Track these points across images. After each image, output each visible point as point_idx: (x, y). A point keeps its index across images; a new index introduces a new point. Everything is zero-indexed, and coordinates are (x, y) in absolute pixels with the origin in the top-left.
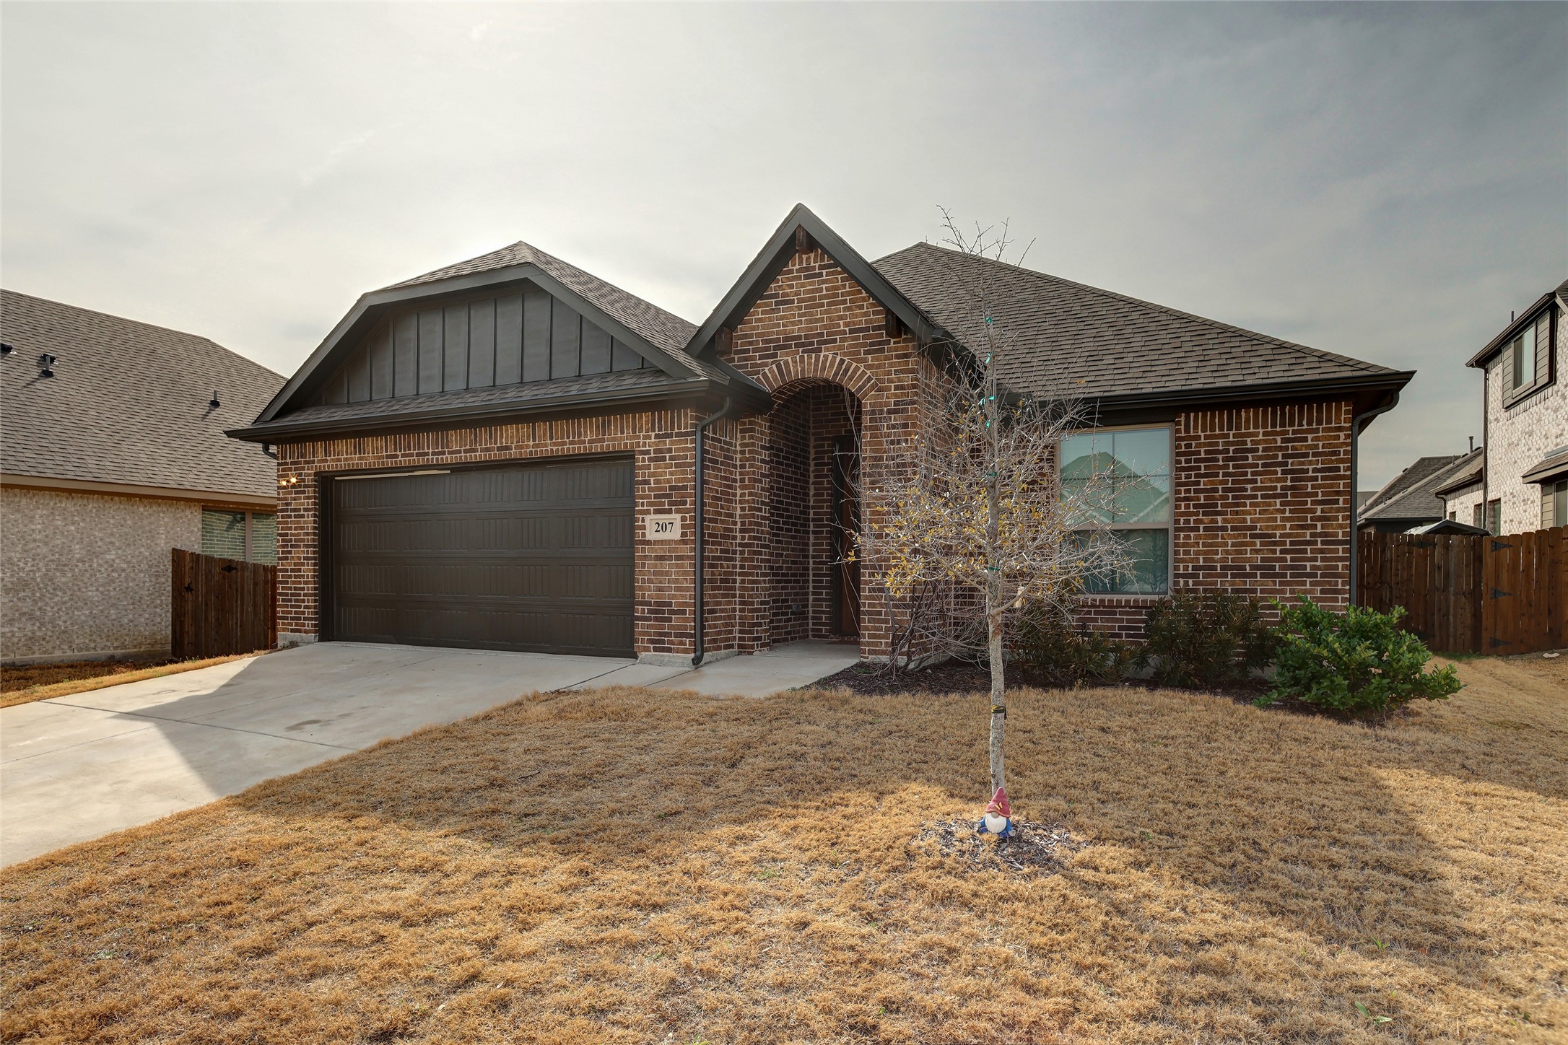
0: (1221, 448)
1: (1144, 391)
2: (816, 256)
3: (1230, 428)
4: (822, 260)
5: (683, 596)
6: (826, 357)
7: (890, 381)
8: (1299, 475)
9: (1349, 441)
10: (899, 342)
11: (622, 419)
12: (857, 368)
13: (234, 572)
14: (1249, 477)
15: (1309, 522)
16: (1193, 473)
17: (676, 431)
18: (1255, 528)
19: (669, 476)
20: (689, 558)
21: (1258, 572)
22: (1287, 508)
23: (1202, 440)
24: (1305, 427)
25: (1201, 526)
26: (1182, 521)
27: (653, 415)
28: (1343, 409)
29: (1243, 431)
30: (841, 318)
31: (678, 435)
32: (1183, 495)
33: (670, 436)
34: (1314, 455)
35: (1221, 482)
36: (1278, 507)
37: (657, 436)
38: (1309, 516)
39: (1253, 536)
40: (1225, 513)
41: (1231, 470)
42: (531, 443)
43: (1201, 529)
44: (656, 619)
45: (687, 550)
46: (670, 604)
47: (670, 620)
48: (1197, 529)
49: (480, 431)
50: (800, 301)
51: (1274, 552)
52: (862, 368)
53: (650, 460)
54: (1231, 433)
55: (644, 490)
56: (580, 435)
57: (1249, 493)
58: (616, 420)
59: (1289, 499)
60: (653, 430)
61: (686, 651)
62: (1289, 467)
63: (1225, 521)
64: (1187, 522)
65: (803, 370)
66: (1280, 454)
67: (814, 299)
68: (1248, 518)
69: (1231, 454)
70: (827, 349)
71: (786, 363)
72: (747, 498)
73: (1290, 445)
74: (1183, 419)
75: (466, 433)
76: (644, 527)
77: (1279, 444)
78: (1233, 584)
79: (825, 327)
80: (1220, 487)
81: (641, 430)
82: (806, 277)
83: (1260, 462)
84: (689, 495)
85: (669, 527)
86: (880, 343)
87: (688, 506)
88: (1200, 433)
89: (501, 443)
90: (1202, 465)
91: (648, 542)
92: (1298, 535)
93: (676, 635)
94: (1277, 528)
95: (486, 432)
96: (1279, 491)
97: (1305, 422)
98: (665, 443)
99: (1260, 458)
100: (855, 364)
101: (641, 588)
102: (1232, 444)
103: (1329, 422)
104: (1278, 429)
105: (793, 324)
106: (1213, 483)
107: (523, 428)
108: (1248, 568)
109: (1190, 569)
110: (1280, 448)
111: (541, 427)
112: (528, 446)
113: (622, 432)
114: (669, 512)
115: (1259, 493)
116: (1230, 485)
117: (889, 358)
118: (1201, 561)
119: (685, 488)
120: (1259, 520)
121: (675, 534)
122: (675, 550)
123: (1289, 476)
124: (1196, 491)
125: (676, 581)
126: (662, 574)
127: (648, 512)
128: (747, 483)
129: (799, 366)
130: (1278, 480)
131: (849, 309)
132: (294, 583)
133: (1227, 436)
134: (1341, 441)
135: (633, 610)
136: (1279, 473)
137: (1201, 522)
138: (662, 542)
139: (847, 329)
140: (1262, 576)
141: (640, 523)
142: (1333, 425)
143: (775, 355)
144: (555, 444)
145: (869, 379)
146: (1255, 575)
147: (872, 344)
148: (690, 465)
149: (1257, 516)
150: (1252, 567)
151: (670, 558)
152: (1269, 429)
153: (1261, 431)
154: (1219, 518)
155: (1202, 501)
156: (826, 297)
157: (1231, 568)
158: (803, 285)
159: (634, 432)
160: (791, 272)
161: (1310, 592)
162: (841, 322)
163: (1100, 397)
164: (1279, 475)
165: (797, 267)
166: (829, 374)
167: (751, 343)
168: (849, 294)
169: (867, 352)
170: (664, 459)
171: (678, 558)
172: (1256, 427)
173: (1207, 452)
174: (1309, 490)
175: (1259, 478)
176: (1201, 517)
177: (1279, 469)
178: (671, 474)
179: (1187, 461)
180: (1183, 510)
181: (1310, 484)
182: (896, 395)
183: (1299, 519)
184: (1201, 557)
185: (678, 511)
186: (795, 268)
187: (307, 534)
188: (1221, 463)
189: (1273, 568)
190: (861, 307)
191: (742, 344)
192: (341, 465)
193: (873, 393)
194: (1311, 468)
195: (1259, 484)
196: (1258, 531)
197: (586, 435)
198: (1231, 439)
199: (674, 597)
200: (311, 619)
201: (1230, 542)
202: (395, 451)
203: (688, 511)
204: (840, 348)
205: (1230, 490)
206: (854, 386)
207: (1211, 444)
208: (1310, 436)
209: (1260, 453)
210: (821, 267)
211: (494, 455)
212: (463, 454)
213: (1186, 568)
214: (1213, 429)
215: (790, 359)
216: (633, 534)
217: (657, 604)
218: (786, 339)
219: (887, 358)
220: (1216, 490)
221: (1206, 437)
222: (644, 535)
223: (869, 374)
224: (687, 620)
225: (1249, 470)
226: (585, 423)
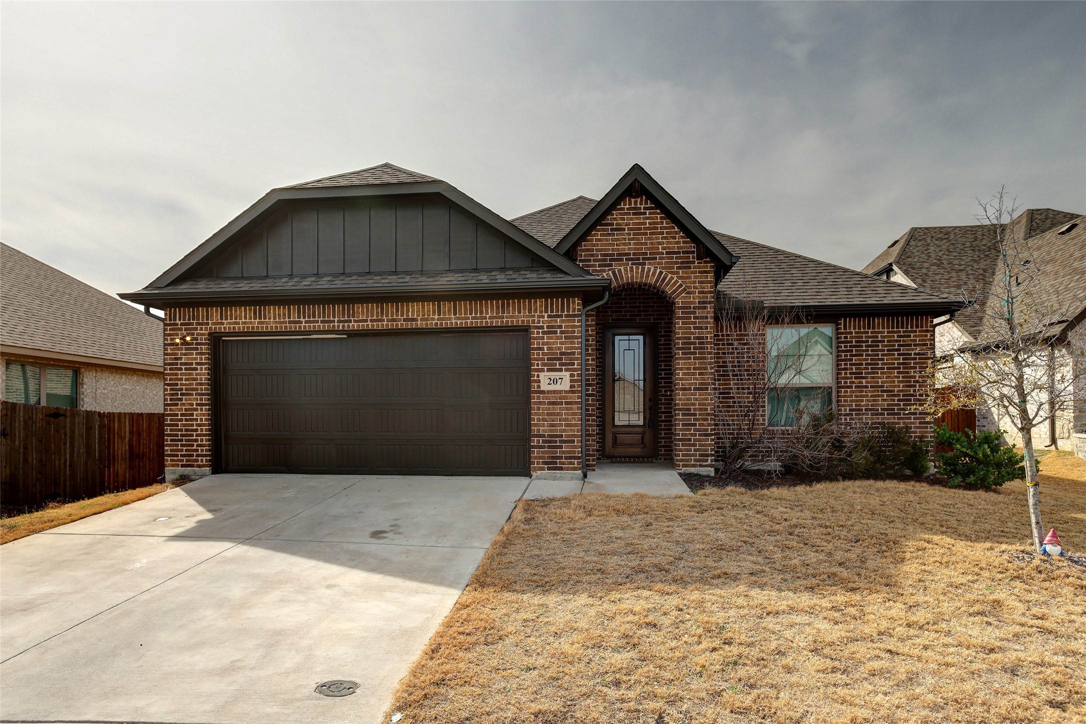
0: (864, 339)
1: (827, 304)
2: (641, 201)
3: (869, 328)
4: (646, 204)
5: (571, 430)
6: (649, 269)
7: (695, 288)
8: (907, 356)
9: (932, 338)
10: (701, 263)
11: (519, 302)
12: (672, 278)
13: (62, 419)
14: (880, 357)
15: (912, 383)
16: (848, 354)
17: (566, 313)
18: (883, 387)
19: (559, 344)
20: (576, 403)
21: (886, 412)
22: (901, 375)
23: (854, 335)
24: (910, 329)
25: (854, 385)
26: (843, 383)
27: (546, 301)
28: (929, 320)
29: (876, 330)
30: (659, 243)
31: (566, 316)
32: (843, 367)
33: (561, 316)
34: (915, 345)
35: (865, 360)
36: (896, 374)
37: (549, 316)
38: (912, 380)
39: (882, 391)
40: (867, 378)
41: (870, 353)
42: (436, 317)
43: (854, 387)
44: (549, 447)
45: (575, 398)
46: (561, 436)
47: (561, 447)
48: (852, 387)
49: (387, 306)
50: (629, 229)
51: (894, 400)
52: (675, 279)
53: (543, 333)
54: (870, 331)
55: (538, 354)
56: (481, 312)
57: (880, 366)
58: (514, 303)
59: (902, 370)
60: (546, 311)
61: (575, 469)
62: (902, 352)
63: (867, 382)
64: (846, 382)
65: (632, 276)
66: (896, 344)
67: (640, 229)
68: (880, 380)
69: (870, 343)
70: (650, 264)
71: (620, 271)
72: (590, 362)
73: (902, 339)
74: (842, 322)
75: (372, 306)
76: (539, 381)
77: (896, 338)
78: (871, 419)
79: (648, 249)
80: (864, 362)
81: (536, 311)
82: (634, 214)
83: (886, 348)
84: (577, 359)
85: (559, 381)
86: (688, 262)
87: (576, 366)
88: (852, 330)
89: (407, 315)
90: (854, 349)
91: (543, 392)
92: (906, 391)
93: (566, 458)
94: (895, 386)
95: (392, 307)
96: (896, 365)
97: (909, 327)
98: (556, 321)
99: (886, 346)
100: (670, 275)
101: (536, 425)
102: (870, 337)
103: (922, 327)
104: (895, 330)
105: (624, 244)
106: (860, 360)
107: (428, 305)
108: (880, 410)
109: (848, 410)
110: (897, 341)
111: (446, 306)
112: (433, 319)
113: (519, 312)
114: (561, 370)
115: (885, 366)
116: (869, 361)
117: (695, 273)
118: (854, 406)
119: (574, 353)
120: (885, 382)
121: (565, 385)
122: (565, 397)
123: (901, 357)
124: (851, 364)
125: (567, 420)
126: (554, 414)
127: (543, 370)
128: (590, 352)
129: (628, 273)
130: (896, 359)
131: (665, 238)
132: (184, 425)
133: (868, 333)
134: (928, 338)
135: (530, 441)
136: (896, 355)
137: (853, 383)
138: (554, 392)
139: (664, 251)
140: (888, 414)
141: (536, 378)
142: (924, 329)
143: (611, 265)
144: (458, 319)
145: (681, 286)
146: (884, 414)
147: (682, 263)
148: (577, 337)
149: (885, 379)
150: (882, 409)
151: (561, 403)
152: (891, 330)
153: (886, 330)
154: (864, 381)
155: (854, 371)
156: (649, 228)
157: (871, 410)
158: (632, 219)
159: (530, 311)
160: (623, 209)
161: (913, 423)
162: (660, 247)
163: (801, 306)
164: (896, 356)
165: (627, 206)
166: (652, 280)
167: (592, 255)
168: (665, 228)
169: (678, 268)
170: (556, 332)
171: (567, 403)
172: (883, 328)
173: (856, 342)
174: (912, 365)
175: (885, 358)
176: (853, 380)
177: (896, 353)
178: (561, 343)
179: (846, 347)
180: (843, 375)
181: (912, 361)
182: (699, 297)
183: (907, 382)
184: (854, 404)
185: (567, 370)
186: (626, 207)
187: (201, 384)
188: (864, 348)
189: (894, 410)
190: (674, 238)
191: (585, 256)
192: (240, 327)
193: (683, 295)
194: (913, 352)
195: (885, 361)
196: (885, 389)
197: (487, 313)
198: (870, 334)
199: (564, 431)
200: (206, 456)
201: (870, 394)
202: (299, 317)
203: (576, 370)
204: (659, 263)
205: (870, 364)
206: (670, 289)
207: (858, 337)
208: (912, 335)
209: (886, 343)
210: (645, 208)
211: (401, 325)
212: (369, 323)
213: (845, 410)
214: (859, 328)
215: (622, 268)
216: (529, 386)
217: (549, 436)
218: (619, 255)
219: (693, 273)
220: (862, 364)
221: (856, 333)
222: (539, 387)
223: (680, 282)
224: (575, 447)
225: (880, 353)
226: (486, 304)
